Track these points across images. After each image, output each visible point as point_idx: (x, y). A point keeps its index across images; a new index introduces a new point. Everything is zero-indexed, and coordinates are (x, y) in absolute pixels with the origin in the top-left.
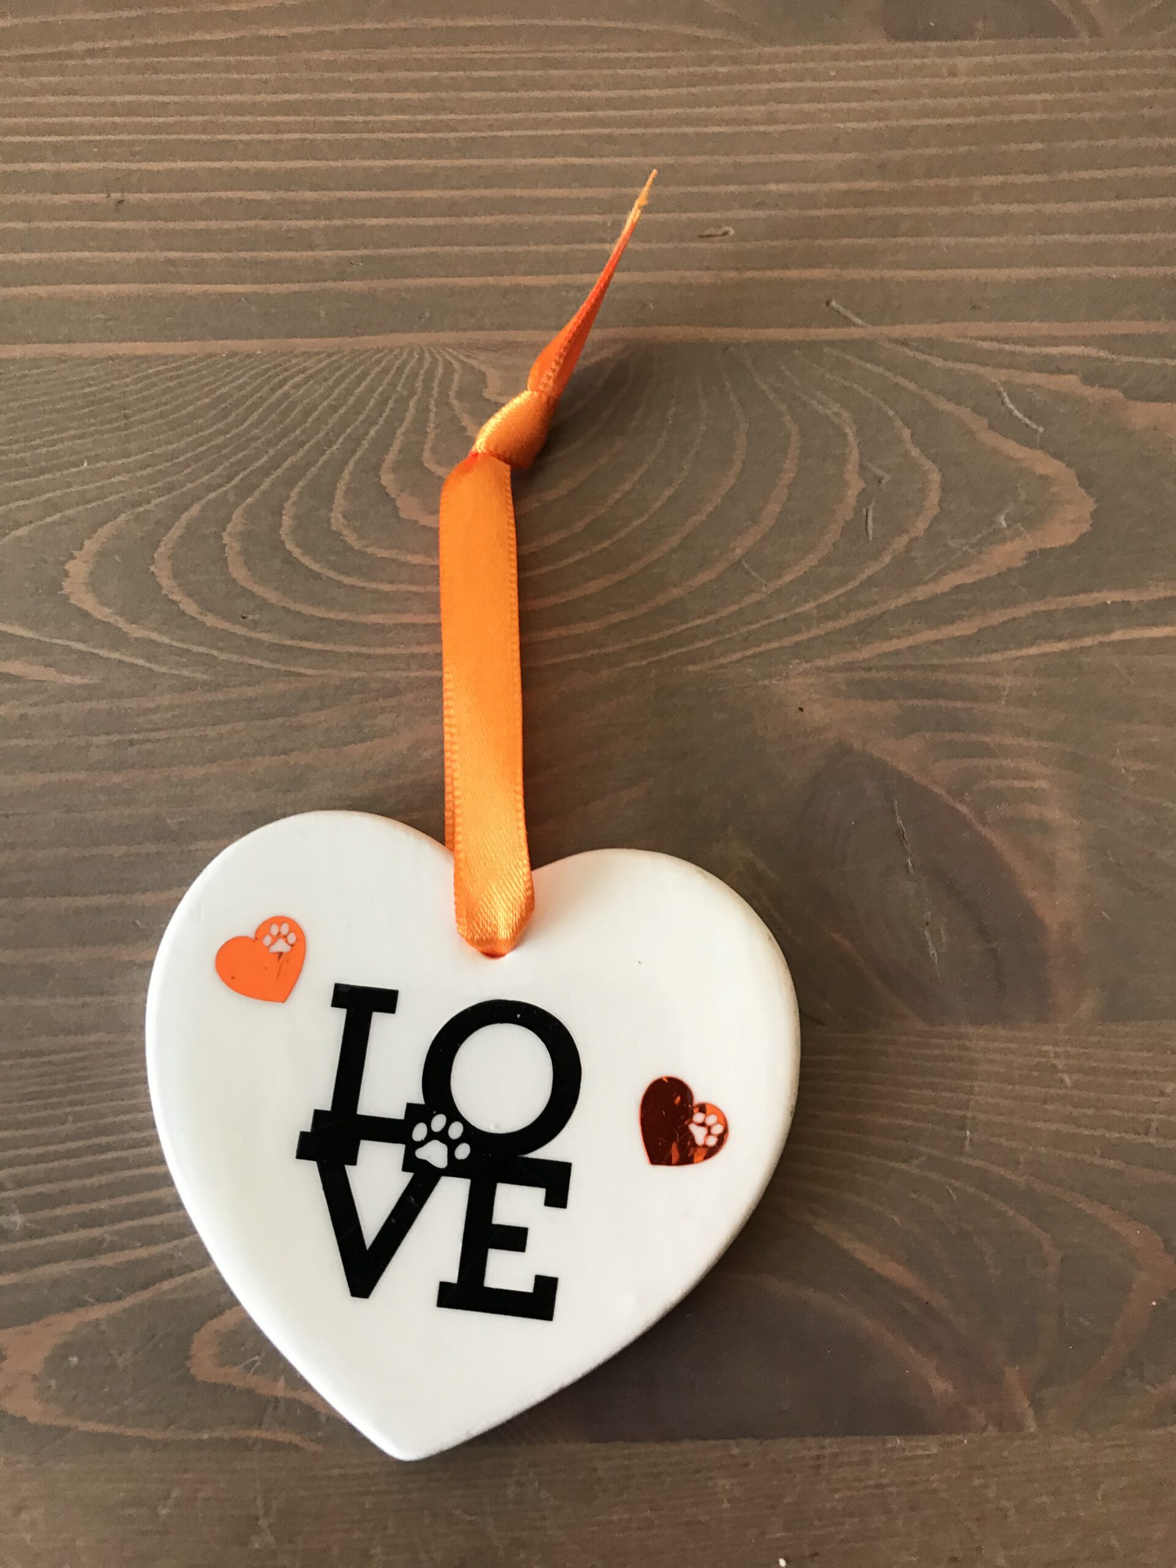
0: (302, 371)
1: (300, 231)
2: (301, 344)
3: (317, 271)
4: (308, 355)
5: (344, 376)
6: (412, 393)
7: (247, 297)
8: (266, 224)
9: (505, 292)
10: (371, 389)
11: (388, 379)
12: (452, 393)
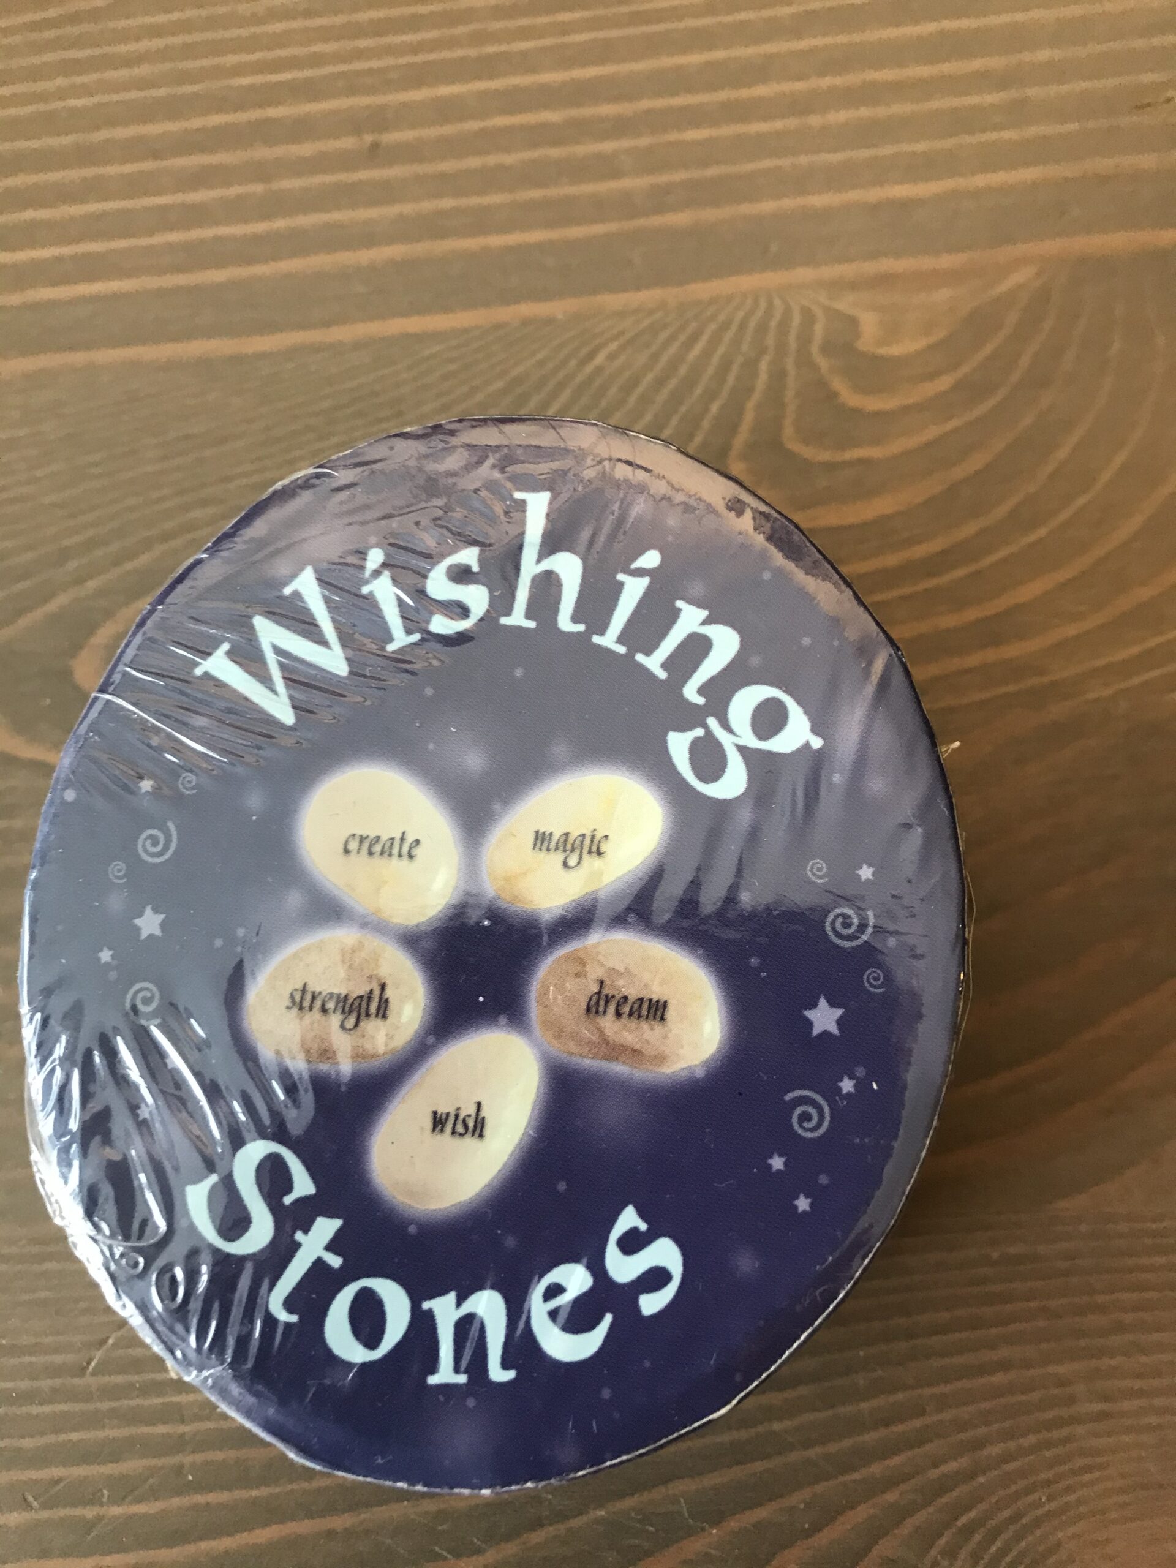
0: (616, 337)
1: (599, 156)
2: (613, 301)
3: (626, 206)
4: (622, 314)
5: (672, 338)
6: (763, 351)
7: (540, 246)
8: (555, 152)
9: (875, 208)
10: (707, 353)
11: (729, 336)
12: (815, 349)
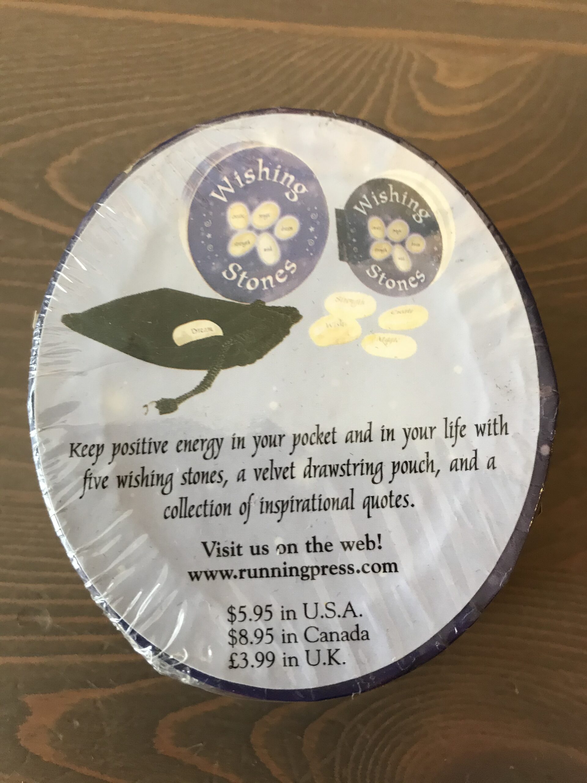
0: (305, 49)
4: (311, 36)
6: (383, 70)
11: (365, 60)
12: (411, 76)
